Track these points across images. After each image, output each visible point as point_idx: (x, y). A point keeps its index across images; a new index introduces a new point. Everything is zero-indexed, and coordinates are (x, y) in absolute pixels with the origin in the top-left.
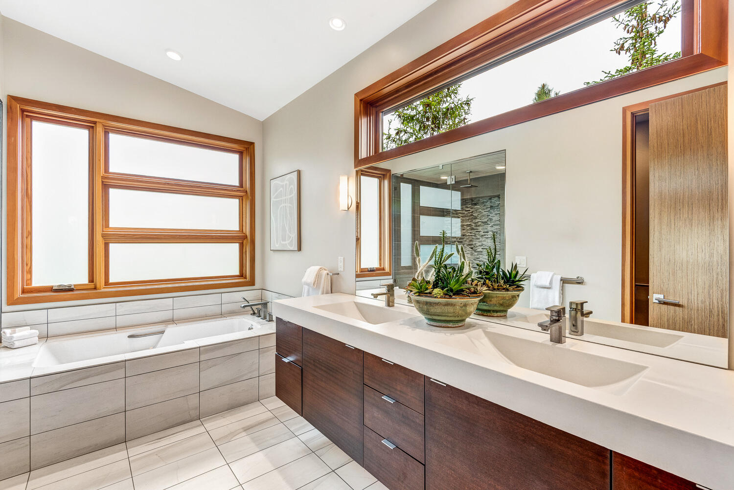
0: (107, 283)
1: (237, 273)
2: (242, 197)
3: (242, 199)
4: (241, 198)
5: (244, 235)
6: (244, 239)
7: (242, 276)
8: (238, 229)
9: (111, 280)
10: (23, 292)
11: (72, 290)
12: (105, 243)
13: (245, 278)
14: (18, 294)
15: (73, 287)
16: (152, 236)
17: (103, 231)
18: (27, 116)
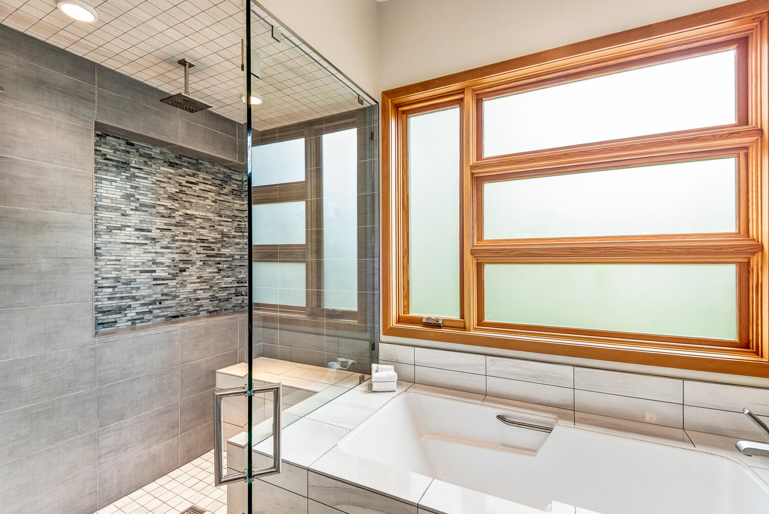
0: (481, 322)
1: (733, 337)
2: (746, 148)
3: (747, 155)
4: (742, 153)
5: (753, 243)
6: (754, 253)
7: (748, 348)
8: (733, 229)
9: (487, 319)
10: (399, 320)
11: (439, 326)
12: (477, 263)
13: (757, 353)
14: (393, 323)
15: (440, 322)
16: (539, 252)
17: (473, 246)
18: (403, 112)
